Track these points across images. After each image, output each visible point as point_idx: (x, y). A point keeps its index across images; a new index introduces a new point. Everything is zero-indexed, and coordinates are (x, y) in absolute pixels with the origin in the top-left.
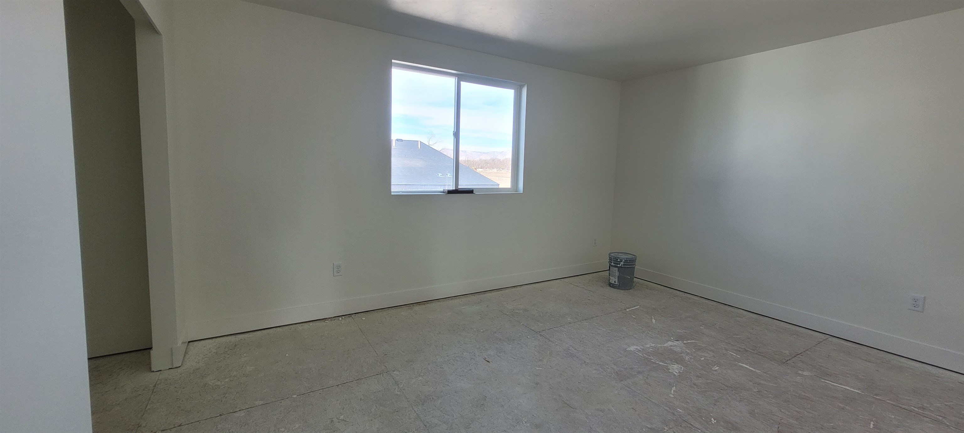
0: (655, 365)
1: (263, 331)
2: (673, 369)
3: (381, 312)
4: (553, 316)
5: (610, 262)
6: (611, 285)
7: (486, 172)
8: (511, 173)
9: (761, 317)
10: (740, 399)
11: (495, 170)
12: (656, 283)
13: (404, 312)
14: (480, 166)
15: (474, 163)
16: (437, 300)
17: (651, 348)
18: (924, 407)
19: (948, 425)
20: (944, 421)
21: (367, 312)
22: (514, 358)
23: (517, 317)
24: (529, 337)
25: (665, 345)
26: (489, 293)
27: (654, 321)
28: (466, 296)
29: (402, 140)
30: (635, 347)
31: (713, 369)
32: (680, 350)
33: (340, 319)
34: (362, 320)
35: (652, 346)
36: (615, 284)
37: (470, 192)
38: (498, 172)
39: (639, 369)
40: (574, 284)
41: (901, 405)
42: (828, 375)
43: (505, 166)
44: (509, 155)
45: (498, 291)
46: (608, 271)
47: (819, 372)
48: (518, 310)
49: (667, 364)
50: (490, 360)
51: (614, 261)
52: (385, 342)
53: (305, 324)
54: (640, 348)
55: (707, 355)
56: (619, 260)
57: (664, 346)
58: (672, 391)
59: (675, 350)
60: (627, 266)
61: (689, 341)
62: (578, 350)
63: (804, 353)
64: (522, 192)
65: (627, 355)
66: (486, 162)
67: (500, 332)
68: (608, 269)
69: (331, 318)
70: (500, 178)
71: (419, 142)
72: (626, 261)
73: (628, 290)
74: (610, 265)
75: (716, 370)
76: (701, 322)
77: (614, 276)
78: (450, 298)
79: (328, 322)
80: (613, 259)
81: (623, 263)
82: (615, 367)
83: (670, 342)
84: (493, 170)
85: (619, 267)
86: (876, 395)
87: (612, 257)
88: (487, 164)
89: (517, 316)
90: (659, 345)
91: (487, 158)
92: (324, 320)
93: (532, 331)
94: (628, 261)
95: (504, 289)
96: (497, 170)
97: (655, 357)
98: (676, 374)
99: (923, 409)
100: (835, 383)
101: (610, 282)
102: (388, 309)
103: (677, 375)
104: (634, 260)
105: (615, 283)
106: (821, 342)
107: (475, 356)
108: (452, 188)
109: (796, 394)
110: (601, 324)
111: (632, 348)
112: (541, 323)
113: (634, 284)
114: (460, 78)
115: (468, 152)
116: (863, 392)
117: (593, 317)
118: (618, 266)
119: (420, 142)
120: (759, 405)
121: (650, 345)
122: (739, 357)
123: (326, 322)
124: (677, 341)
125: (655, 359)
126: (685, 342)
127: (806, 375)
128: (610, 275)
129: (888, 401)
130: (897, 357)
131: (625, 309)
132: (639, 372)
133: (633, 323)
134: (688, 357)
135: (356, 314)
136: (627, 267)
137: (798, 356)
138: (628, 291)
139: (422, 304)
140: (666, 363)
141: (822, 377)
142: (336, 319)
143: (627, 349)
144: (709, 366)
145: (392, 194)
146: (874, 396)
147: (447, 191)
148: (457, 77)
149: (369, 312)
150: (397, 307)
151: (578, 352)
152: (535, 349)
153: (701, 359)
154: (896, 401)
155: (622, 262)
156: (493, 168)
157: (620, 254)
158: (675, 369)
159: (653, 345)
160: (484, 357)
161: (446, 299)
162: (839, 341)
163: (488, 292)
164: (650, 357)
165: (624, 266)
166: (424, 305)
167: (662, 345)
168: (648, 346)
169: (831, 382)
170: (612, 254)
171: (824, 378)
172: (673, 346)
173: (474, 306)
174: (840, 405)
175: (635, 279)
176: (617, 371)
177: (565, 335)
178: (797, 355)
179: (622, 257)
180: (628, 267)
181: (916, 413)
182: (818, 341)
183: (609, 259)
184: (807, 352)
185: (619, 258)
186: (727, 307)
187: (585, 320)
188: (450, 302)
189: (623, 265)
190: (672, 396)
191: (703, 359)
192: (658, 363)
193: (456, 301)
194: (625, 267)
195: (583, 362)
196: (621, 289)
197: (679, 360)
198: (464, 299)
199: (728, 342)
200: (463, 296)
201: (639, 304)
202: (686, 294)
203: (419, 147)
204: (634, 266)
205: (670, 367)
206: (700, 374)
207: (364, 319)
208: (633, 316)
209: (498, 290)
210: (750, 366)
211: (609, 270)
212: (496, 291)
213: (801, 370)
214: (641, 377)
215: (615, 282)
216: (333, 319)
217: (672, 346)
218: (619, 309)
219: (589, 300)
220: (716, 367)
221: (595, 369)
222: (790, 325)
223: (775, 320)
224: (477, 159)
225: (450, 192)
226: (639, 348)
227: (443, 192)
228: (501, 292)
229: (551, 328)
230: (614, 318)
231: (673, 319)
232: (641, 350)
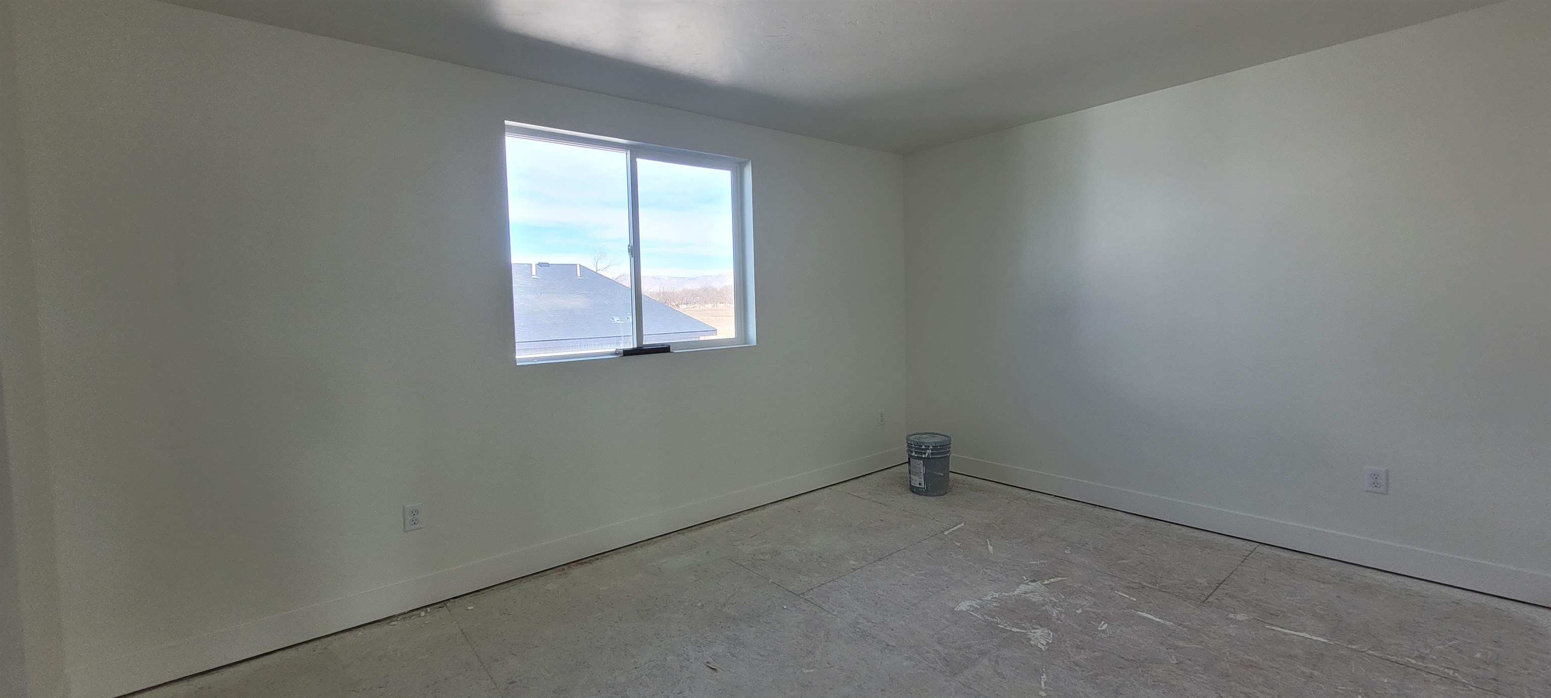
0: (1004, 635)
1: (253, 662)
2: (1037, 639)
3: (506, 588)
4: (824, 558)
5: (910, 451)
6: (914, 490)
7: (694, 310)
8: (734, 309)
9: (1152, 523)
10: (1153, 683)
11: (709, 306)
12: (984, 478)
13: (551, 584)
14: (684, 301)
15: (673, 295)
16: (614, 552)
17: (995, 602)
18: (1423, 655)
19: (1464, 683)
20: (1457, 677)
21: (477, 593)
22: (762, 656)
23: (762, 569)
24: (785, 607)
25: (1016, 593)
26: (710, 525)
27: (990, 548)
28: (667, 536)
29: (547, 265)
30: (968, 603)
31: (1099, 629)
32: (1041, 599)
33: (423, 614)
34: (468, 610)
35: (996, 598)
36: (920, 488)
37: (665, 349)
38: (715, 308)
39: (982, 647)
40: (853, 494)
41: (1390, 657)
42: (1273, 617)
43: (726, 298)
44: (729, 281)
45: (725, 521)
46: (908, 464)
47: (1259, 611)
48: (763, 553)
49: (1026, 630)
50: (718, 665)
51: (916, 448)
52: (513, 654)
53: (348, 633)
54: (976, 604)
55: (1085, 603)
56: (923, 447)
57: (1014, 595)
58: (1043, 684)
59: (1034, 600)
60: (936, 456)
61: (1052, 580)
62: (873, 623)
63: (1228, 579)
64: (756, 344)
65: (956, 621)
66: (694, 293)
67: (733, 604)
68: (907, 461)
69: (404, 613)
70: (717, 318)
71: (578, 266)
72: (935, 448)
73: (941, 495)
74: (910, 457)
75: (1103, 631)
76: (1064, 543)
77: (916, 474)
78: (638, 544)
79: (396, 623)
80: (913, 446)
81: (930, 452)
82: (939, 648)
83: (1022, 585)
84: (706, 306)
85: (925, 458)
86: (1350, 642)
87: (912, 443)
88: (693, 297)
89: (761, 567)
90: (1006, 594)
91: (697, 286)
92: (389, 620)
93: (790, 593)
94: (939, 447)
95: (734, 515)
96: (713, 305)
97: (1002, 617)
98: (1042, 647)
99: (1422, 657)
100: (1286, 629)
101: (912, 484)
102: (520, 580)
103: (1043, 649)
104: (948, 445)
105: (920, 486)
106: (1247, 556)
107: (688, 660)
108: (631, 345)
109: (1237, 660)
110: (906, 565)
111: (964, 606)
112: (805, 576)
113: (950, 484)
114: (635, 153)
115: (663, 279)
116: (1330, 640)
117: (892, 554)
118: (924, 456)
119: (580, 265)
120: (1185, 689)
121: (991, 595)
122: (1135, 600)
123: (391, 625)
124: (1034, 581)
125: (1005, 623)
126: (1046, 582)
127: (1241, 620)
128: (911, 473)
129: (1370, 652)
130: (1360, 568)
131: (942, 532)
132: (982, 653)
133: (959, 556)
134: (1057, 611)
135: (456, 600)
136: (938, 458)
137: (1222, 586)
138: (941, 497)
139: (586, 563)
140: (1023, 628)
141: (1266, 621)
142: (413, 616)
143: (955, 609)
144: (1091, 623)
145: (518, 364)
146: (1348, 645)
147: (622, 351)
148: (629, 151)
149: (482, 592)
150: (538, 575)
151: (874, 626)
152: (797, 632)
153: (1077, 611)
154: (1380, 649)
155: (929, 449)
156: (706, 302)
157: (924, 436)
158: (1040, 636)
159: (997, 595)
160: (706, 661)
161: (632, 546)
162: (1273, 551)
163: (708, 524)
164: (996, 619)
165: (933, 456)
166: (591, 563)
167: (1011, 594)
168: (989, 598)
169: (1281, 627)
170: (911, 438)
171: (1269, 622)
172: (1030, 593)
173: (684, 556)
174: (1303, 669)
175: (950, 474)
176: (945, 655)
177: (848, 594)
178: (1220, 584)
179: (927, 441)
180: (939, 456)
181: (1416, 669)
182: (1243, 556)
183: (908, 446)
184: (1232, 576)
185: (923, 443)
186: (1097, 509)
187: (880, 559)
188: (639, 552)
189: (931, 455)
190: (1044, 694)
191: (1079, 611)
192: (1010, 630)
193: (650, 549)
194: (935, 458)
195: (885, 646)
196: (930, 496)
197: (1043, 620)
198: (663, 544)
199: (1111, 574)
200: (662, 537)
201: (963, 520)
202: (1032, 493)
203: (579, 275)
204: (948, 455)
205: (1031, 635)
206: (1081, 641)
207: (472, 607)
208: (957, 544)
209: (724, 519)
210: (1156, 616)
211: (909, 462)
212: (722, 522)
213: (1232, 613)
214: (986, 662)
215: (920, 484)
216: (407, 615)
217: (1026, 593)
218: (933, 533)
219: (881, 520)
220: (1103, 625)
221: (907, 659)
222: (1196, 531)
223: (1174, 525)
224: (678, 289)
225: (627, 353)
226: (974, 603)
227: (616, 354)
228: (729, 521)
229: (824, 583)
230: (927, 550)
231: (1020, 541)
232: (978, 607)
